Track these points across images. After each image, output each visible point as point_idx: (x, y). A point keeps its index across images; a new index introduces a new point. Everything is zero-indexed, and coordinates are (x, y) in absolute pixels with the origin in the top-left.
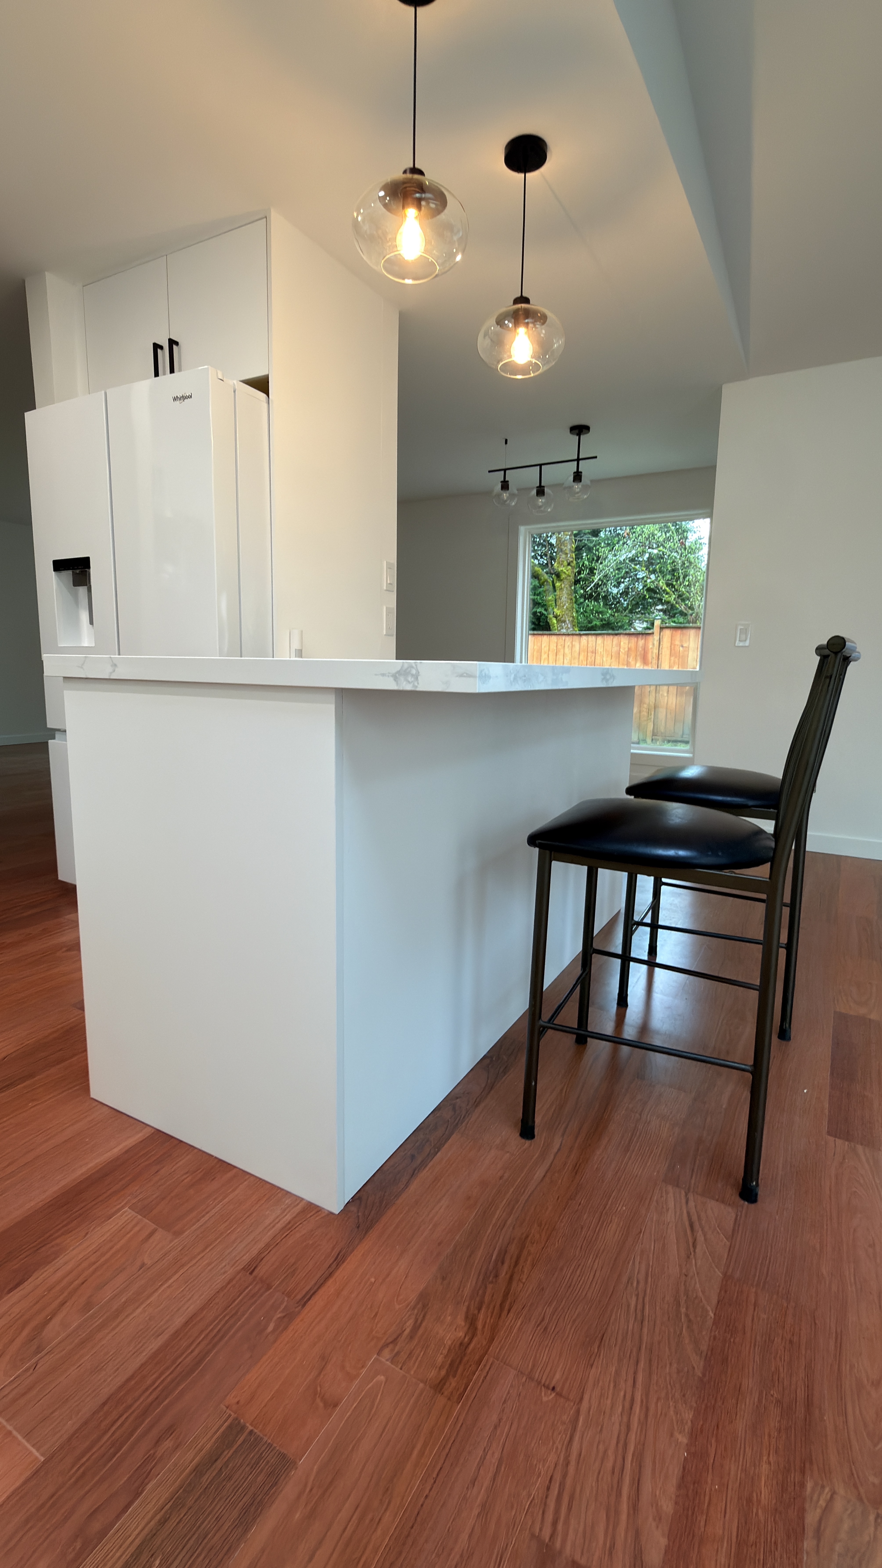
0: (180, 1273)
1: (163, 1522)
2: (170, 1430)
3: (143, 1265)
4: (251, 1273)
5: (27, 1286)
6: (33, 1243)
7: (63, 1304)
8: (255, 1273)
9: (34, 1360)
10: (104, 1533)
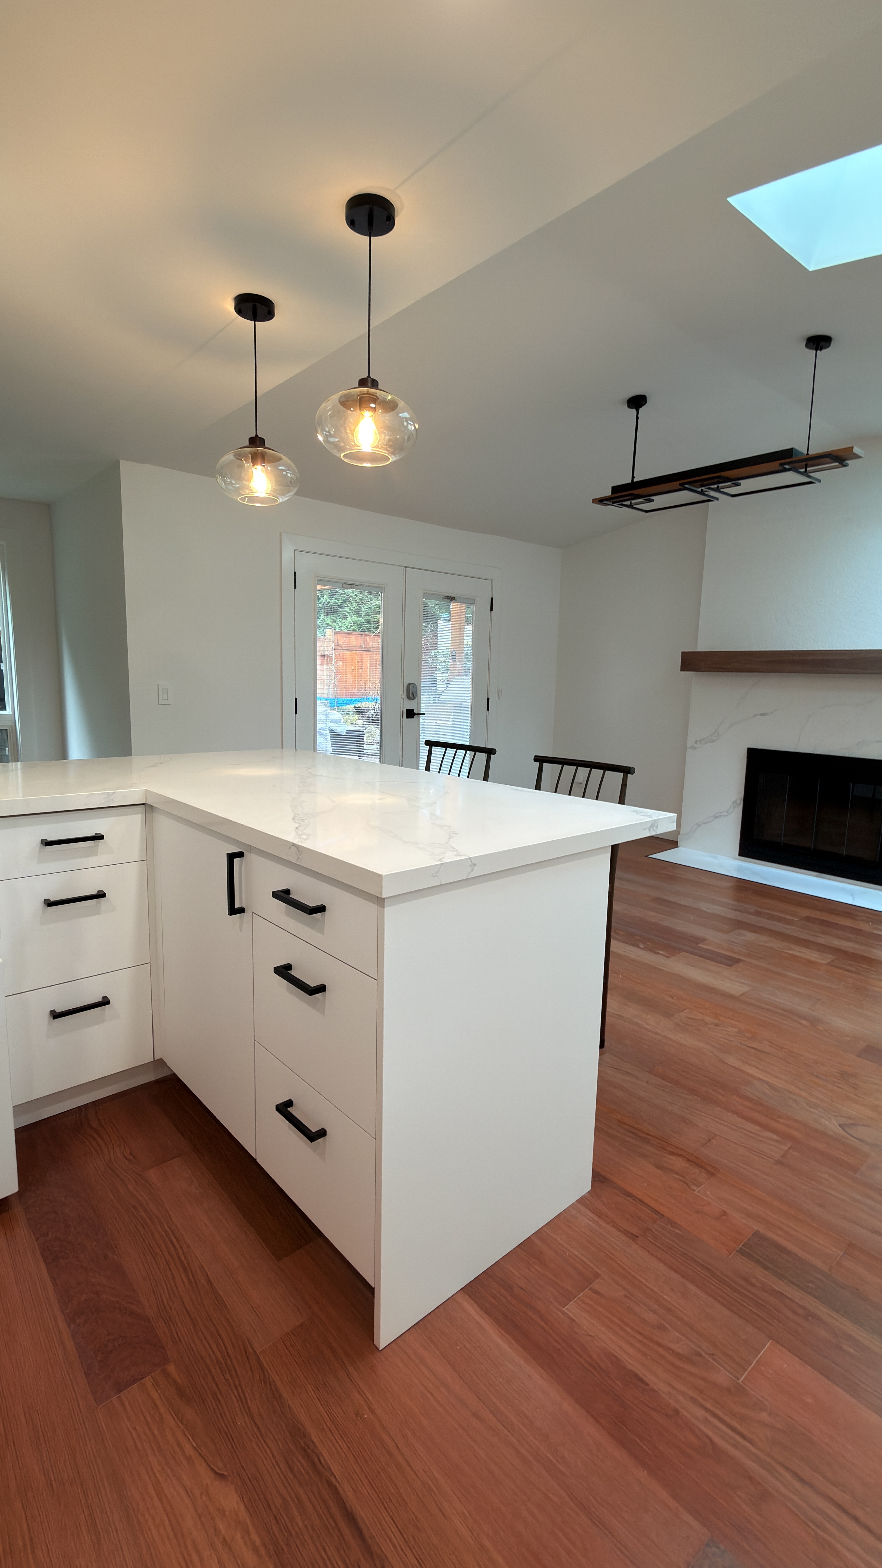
0: (634, 1274)
1: (794, 1283)
2: (746, 1280)
3: (625, 1296)
4: (637, 1237)
5: (641, 1372)
6: (594, 1375)
7: (659, 1345)
8: (637, 1235)
9: (707, 1357)
10: (804, 1308)
